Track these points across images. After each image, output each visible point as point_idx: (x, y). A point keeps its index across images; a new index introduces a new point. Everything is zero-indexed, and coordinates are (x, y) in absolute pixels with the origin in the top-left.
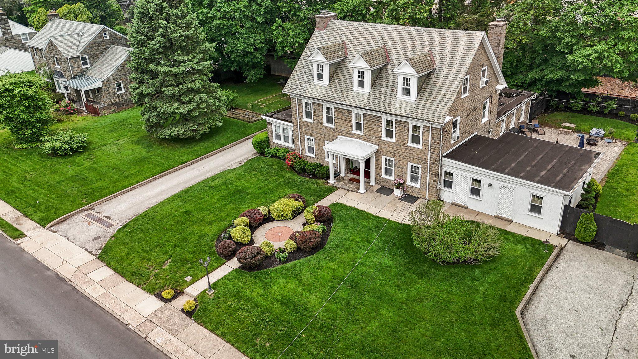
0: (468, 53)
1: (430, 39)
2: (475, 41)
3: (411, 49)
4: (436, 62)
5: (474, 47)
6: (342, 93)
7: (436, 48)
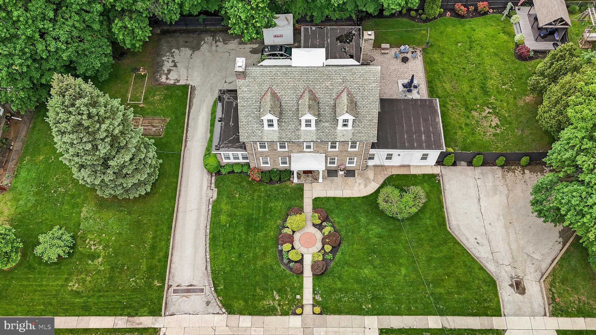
0: (374, 85)
1: (342, 77)
2: (376, 75)
3: (331, 88)
4: (354, 96)
5: (377, 80)
6: (293, 133)
7: (350, 84)
